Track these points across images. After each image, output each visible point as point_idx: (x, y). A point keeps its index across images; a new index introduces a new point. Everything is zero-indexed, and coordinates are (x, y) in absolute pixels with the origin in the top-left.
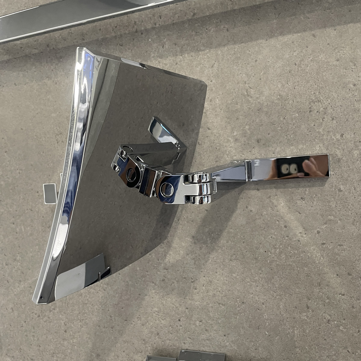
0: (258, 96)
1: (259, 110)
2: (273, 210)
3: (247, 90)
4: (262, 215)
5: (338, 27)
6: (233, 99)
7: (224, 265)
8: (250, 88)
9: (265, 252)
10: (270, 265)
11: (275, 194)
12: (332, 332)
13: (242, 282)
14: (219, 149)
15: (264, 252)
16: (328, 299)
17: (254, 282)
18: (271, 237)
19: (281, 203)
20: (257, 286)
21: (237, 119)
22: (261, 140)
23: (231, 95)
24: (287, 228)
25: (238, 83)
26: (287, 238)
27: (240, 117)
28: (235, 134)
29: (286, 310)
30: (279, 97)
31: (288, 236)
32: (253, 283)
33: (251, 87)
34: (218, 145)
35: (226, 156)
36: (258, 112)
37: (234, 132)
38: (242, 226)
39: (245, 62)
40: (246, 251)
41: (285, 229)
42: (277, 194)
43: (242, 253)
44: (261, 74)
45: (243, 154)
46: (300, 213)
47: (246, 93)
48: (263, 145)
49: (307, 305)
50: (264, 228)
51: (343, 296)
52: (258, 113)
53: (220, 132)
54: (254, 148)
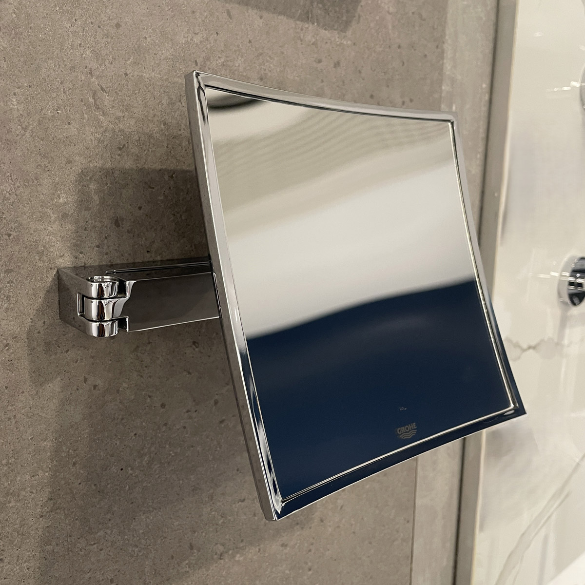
0: (121, 114)
1: (120, 149)
2: (142, 376)
3: (94, 93)
4: (118, 391)
5: (265, 14)
6: (59, 108)
7: (22, 535)
8: (102, 89)
9: (122, 469)
10: (130, 494)
11: (147, 341)
12: (224, 573)
13: (67, 557)
14: (17, 239)
15: (119, 471)
16: (223, 517)
17: (95, 544)
18: (135, 434)
19: (158, 358)
20: (101, 550)
21: (69, 162)
22: (122, 219)
23: (54, 95)
24: (166, 407)
25: (73, 69)
26: (164, 429)
27: (77, 158)
28: (61, 201)
29: (155, 570)
30: (162, 126)
31: (166, 424)
32: (92, 547)
33: (104, 87)
34: (13, 225)
35: (37, 258)
36: (119, 152)
37: (59, 196)
38: (72, 427)
39: (93, 21)
40: (79, 481)
41: (162, 410)
42: (151, 341)
43: (70, 489)
44: (128, 62)
45: (81, 253)
46: (189, 373)
47: (91, 100)
48: (129, 232)
49: (191, 545)
50: (122, 419)
51: (243, 503)
52: (119, 155)
53: (21, 190)
54: (106, 238)
